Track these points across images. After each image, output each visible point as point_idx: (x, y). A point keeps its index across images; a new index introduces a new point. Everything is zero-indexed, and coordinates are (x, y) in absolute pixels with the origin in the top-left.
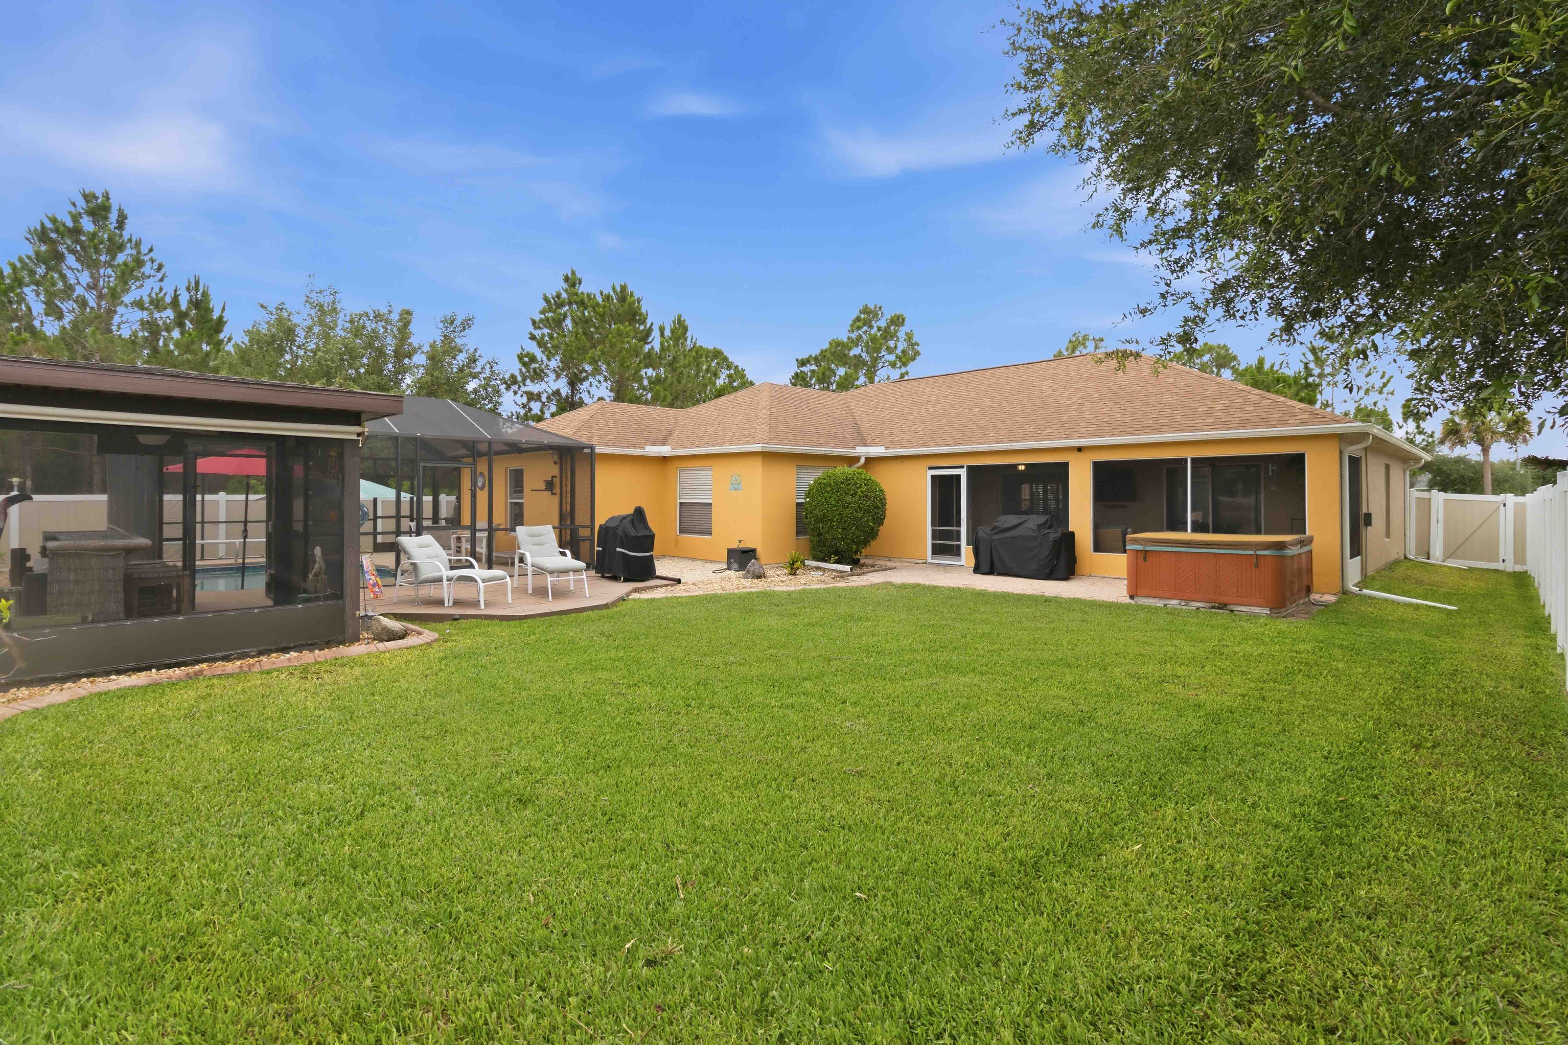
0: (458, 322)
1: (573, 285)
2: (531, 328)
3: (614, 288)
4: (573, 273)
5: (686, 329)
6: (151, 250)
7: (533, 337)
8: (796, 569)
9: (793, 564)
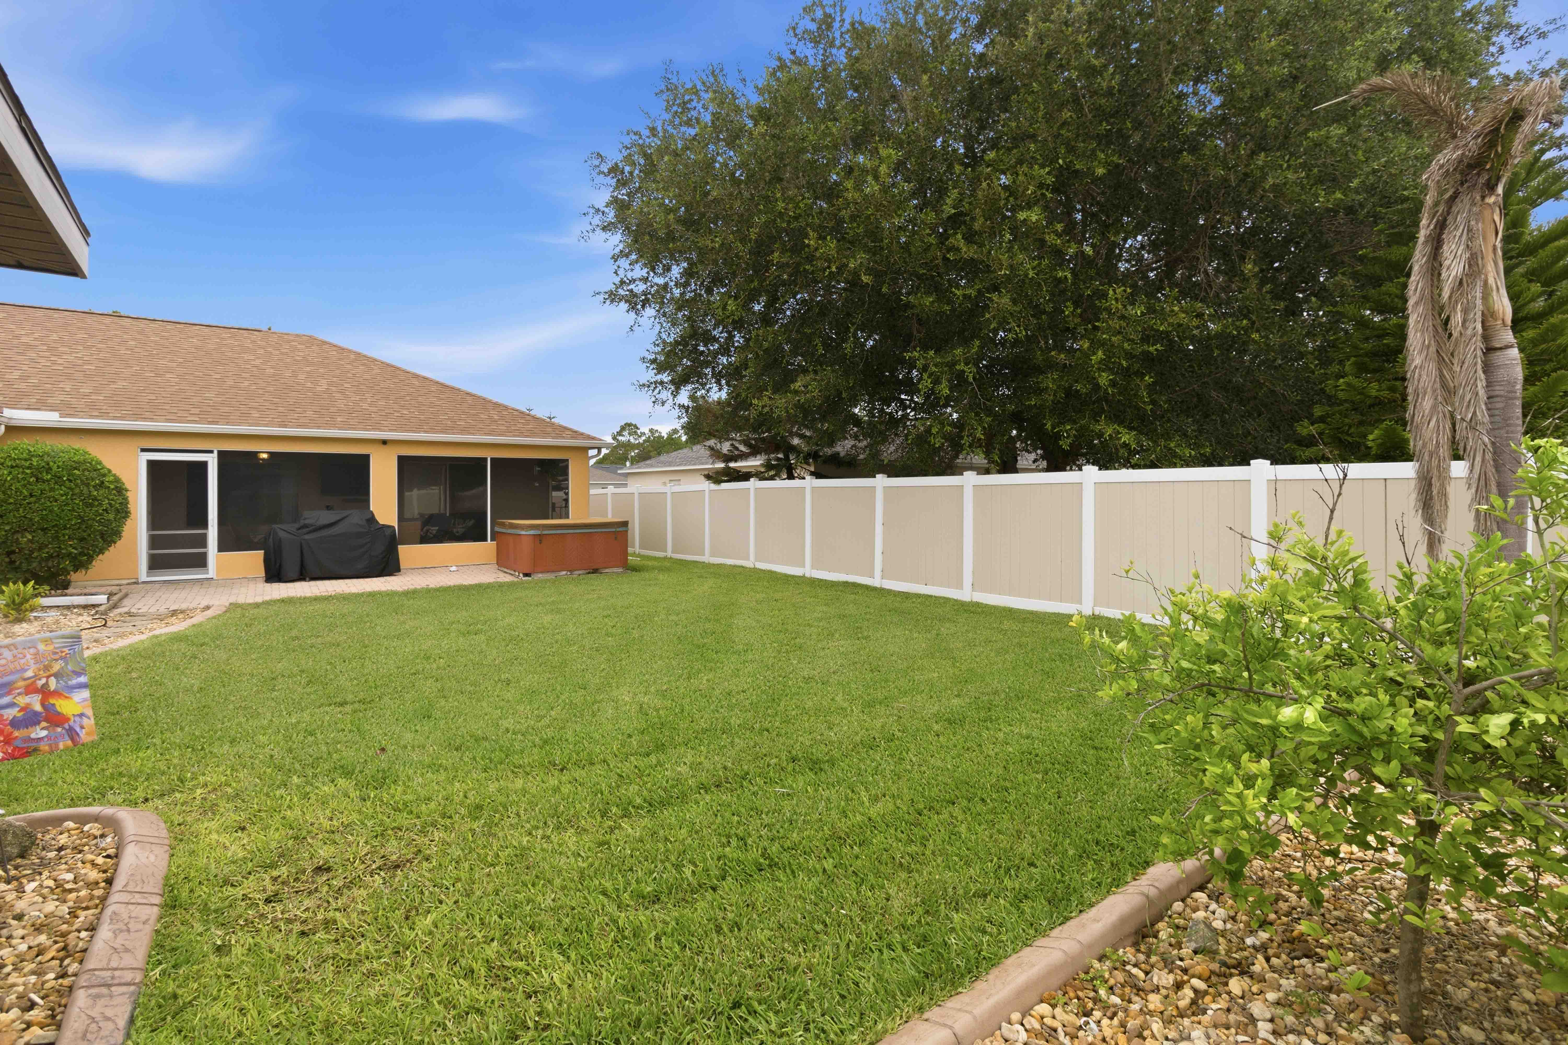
8: (26, 610)
9: (22, 604)
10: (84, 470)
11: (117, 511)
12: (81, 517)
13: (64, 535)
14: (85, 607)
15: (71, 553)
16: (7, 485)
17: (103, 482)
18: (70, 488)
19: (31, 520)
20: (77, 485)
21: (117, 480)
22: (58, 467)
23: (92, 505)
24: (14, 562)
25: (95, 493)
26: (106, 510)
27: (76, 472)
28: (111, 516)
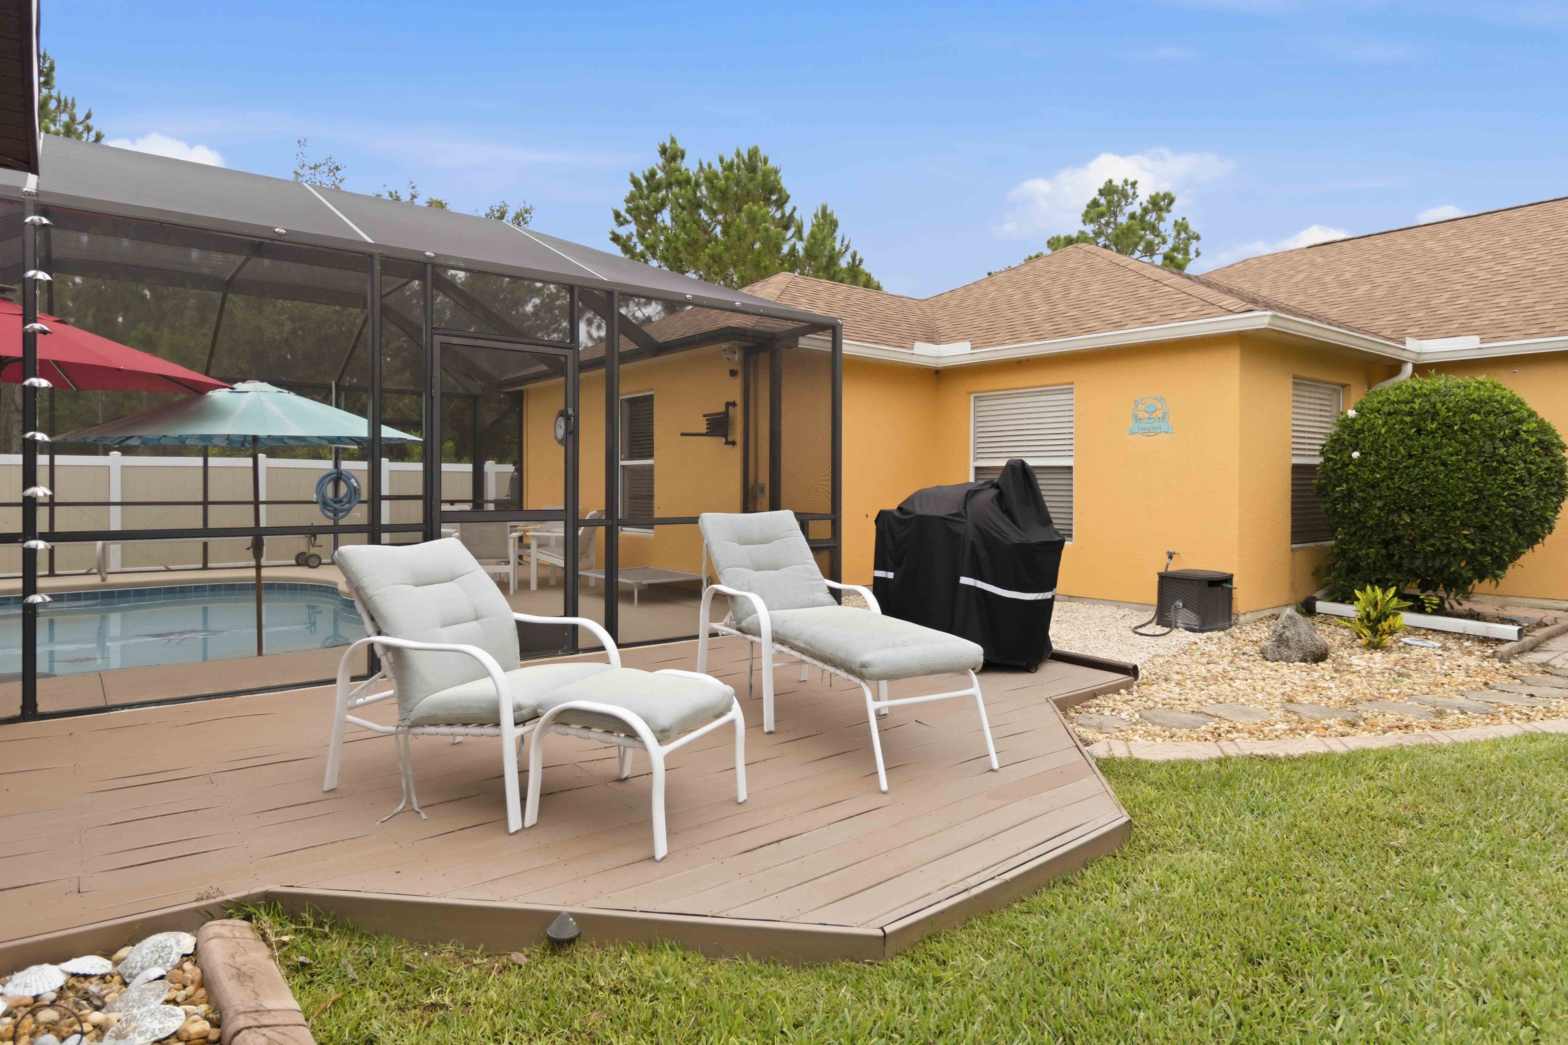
0: (510, 215)
1: (674, 158)
2: (613, 225)
3: (738, 155)
4: (673, 141)
5: (834, 225)
6: (88, 116)
7: (616, 238)
8: (1384, 632)
9: (1379, 620)
10: (1489, 413)
11: (1542, 482)
12: (1480, 492)
13: (1453, 519)
14: (1484, 640)
15: (1465, 549)
16: (1382, 439)
17: (1517, 433)
18: (1464, 443)
19: (1409, 492)
20: (1474, 439)
21: (1544, 428)
22: (1449, 410)
23: (1496, 471)
24: (1393, 555)
25: (1502, 450)
26: (1520, 480)
27: (1475, 416)
28: (1530, 492)
